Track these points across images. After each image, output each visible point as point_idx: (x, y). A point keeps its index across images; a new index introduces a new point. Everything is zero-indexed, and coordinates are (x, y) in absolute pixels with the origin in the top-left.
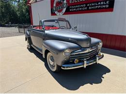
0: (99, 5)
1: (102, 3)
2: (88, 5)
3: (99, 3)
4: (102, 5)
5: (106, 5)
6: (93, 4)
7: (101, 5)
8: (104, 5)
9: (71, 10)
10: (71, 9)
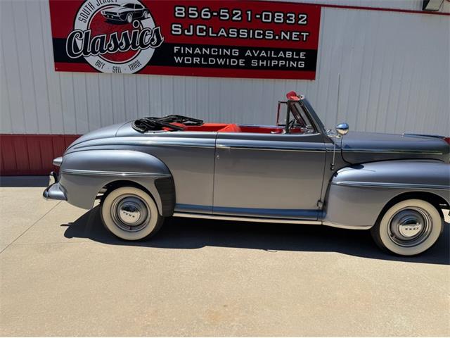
0: (281, 58)
1: (289, 54)
2: (248, 53)
3: (281, 54)
4: (289, 60)
5: (298, 60)
6: (263, 54)
7: (286, 59)
8: (293, 59)
9: (178, 60)
10: (179, 54)
